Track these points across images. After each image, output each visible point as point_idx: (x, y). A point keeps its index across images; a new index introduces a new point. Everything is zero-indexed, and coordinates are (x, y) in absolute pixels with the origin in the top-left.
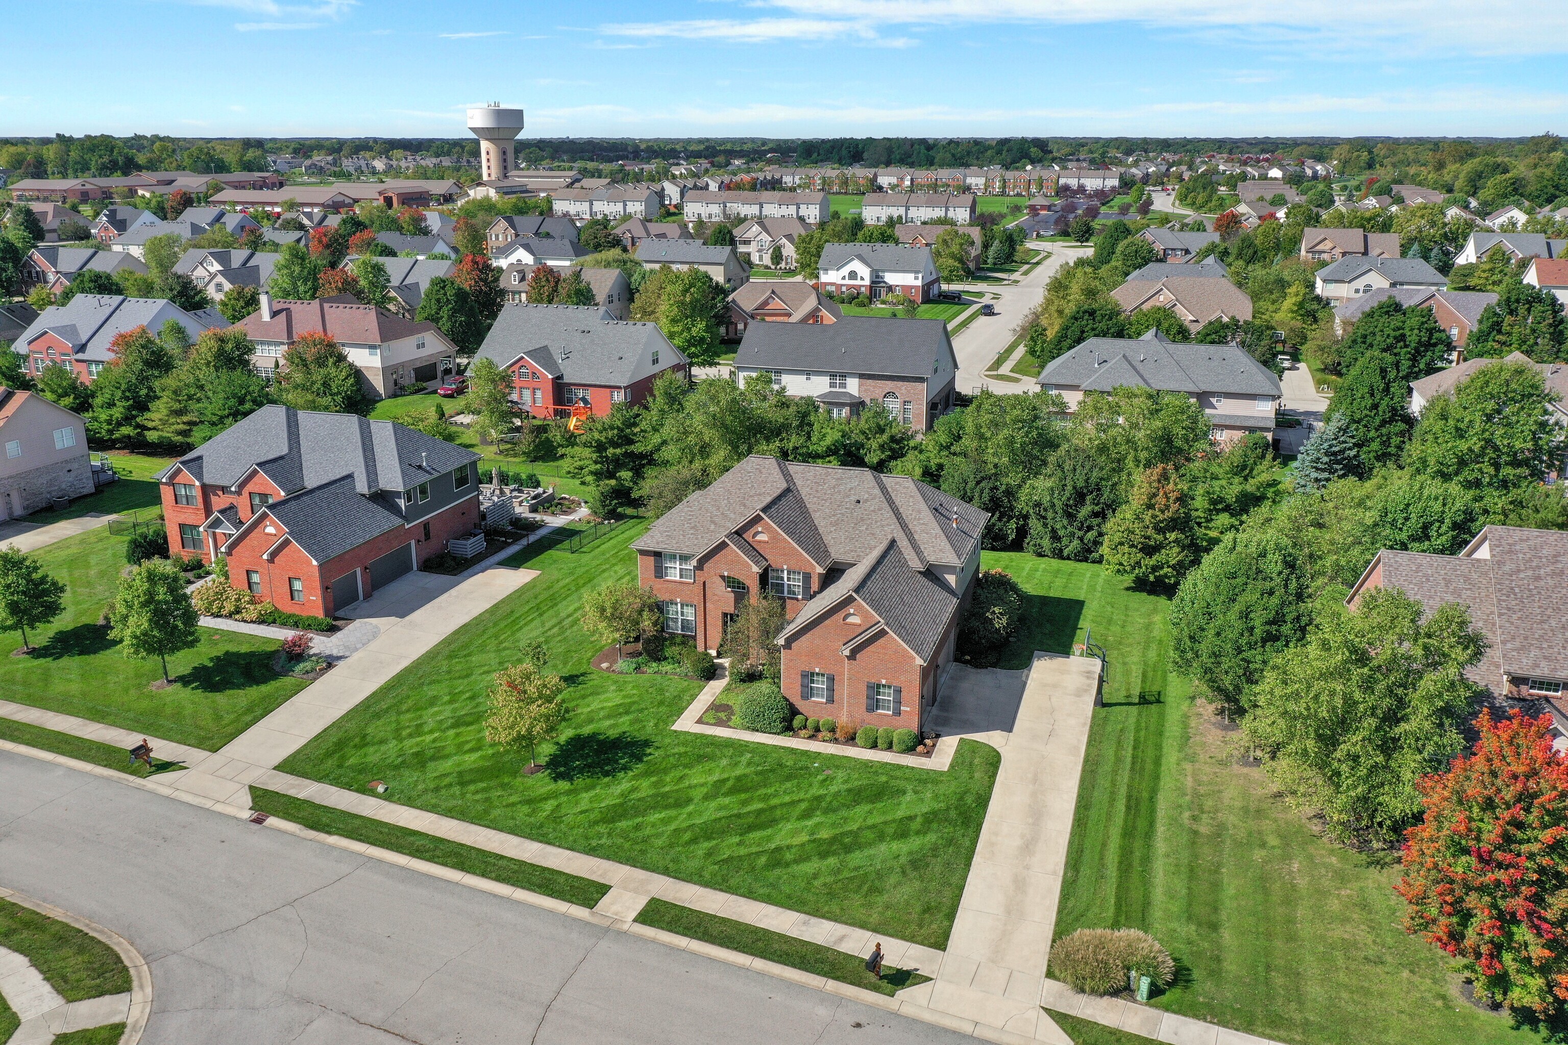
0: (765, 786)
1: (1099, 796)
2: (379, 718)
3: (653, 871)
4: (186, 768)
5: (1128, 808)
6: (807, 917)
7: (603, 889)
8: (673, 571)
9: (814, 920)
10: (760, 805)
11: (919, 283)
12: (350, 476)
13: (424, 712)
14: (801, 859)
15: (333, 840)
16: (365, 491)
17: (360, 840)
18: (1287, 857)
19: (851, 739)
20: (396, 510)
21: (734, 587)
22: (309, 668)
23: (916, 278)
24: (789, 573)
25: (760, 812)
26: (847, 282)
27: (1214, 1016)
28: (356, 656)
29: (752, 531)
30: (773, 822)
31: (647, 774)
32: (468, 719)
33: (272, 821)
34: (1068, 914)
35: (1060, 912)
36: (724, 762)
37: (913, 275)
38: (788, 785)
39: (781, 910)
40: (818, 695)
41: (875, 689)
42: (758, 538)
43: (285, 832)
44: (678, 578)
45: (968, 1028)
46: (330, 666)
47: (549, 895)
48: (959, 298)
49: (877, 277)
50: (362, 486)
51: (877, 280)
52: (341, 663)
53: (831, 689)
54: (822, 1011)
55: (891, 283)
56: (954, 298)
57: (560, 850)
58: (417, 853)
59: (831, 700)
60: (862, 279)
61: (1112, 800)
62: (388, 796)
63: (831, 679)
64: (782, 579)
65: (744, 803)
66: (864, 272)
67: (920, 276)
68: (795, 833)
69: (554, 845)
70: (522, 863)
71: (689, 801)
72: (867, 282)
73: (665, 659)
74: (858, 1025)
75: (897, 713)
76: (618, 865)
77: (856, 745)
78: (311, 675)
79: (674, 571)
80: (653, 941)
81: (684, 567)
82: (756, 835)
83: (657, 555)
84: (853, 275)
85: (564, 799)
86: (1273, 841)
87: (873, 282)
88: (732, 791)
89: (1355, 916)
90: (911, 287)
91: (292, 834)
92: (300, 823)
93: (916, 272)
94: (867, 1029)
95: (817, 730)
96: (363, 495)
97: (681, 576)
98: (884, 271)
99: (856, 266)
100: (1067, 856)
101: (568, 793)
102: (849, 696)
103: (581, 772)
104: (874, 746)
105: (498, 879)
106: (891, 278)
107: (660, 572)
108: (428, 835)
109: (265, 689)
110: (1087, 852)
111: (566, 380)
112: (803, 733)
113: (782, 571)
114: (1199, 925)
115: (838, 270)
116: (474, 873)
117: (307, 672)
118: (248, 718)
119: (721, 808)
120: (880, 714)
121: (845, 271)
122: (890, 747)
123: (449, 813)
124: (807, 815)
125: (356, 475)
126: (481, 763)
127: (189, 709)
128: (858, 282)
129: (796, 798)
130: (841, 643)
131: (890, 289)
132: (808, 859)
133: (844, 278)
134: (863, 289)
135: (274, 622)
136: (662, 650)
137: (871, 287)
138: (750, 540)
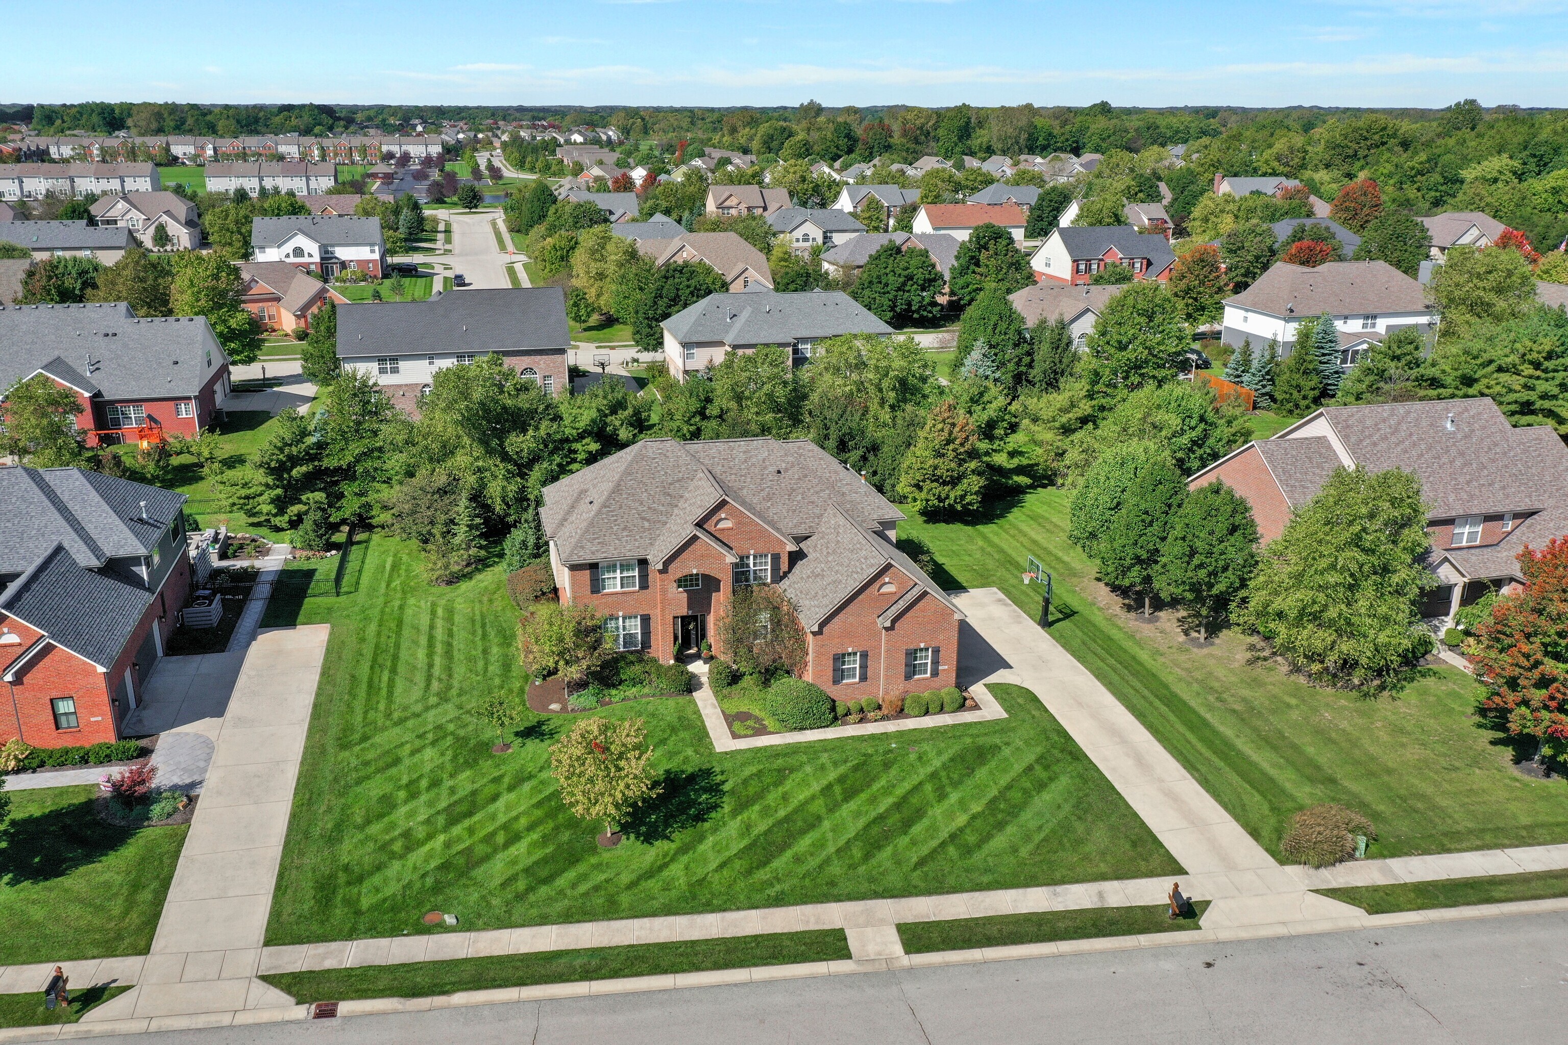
0: (873, 780)
1: (1140, 703)
2: (340, 840)
3: (863, 899)
4: (129, 988)
5: (1168, 706)
6: (1051, 888)
7: (839, 936)
8: (612, 581)
9: (1059, 889)
10: (890, 800)
11: (376, 256)
12: (59, 549)
13: (392, 817)
14: (986, 838)
15: (459, 998)
16: (95, 563)
17: (500, 986)
18: (1315, 710)
19: (901, 713)
20: (136, 582)
21: (686, 586)
22: (169, 808)
23: (373, 251)
24: (755, 557)
25: (898, 806)
26: (292, 260)
27: (1417, 849)
28: (212, 778)
29: (714, 519)
30: (919, 814)
31: (742, 806)
32: (463, 808)
33: (345, 1007)
34: (1234, 808)
35: (1226, 808)
36: (808, 769)
37: (368, 249)
38: (893, 772)
39: (1021, 891)
40: (849, 677)
41: (912, 654)
42: (720, 526)
43: (384, 1013)
44: (618, 589)
45: (1282, 931)
46: (192, 801)
47: (793, 963)
48: (416, 271)
49: (327, 252)
50: (84, 558)
51: (327, 258)
52: (201, 791)
53: (864, 667)
54: (1167, 965)
55: (343, 258)
56: (411, 270)
57: (742, 914)
58: (587, 975)
59: (864, 678)
60: (310, 255)
61: (1151, 704)
62: (466, 925)
63: (864, 656)
64: (748, 566)
65: (873, 800)
66: (312, 250)
67: (377, 248)
68: (950, 815)
69: (731, 910)
70: (723, 941)
71: (819, 819)
72: (317, 259)
73: (621, 682)
74: (1209, 965)
75: (935, 673)
76: (819, 906)
77: (908, 716)
78: (178, 817)
79: (613, 583)
80: (948, 965)
81: (625, 574)
82: (917, 829)
83: (594, 567)
84: (298, 252)
85: (685, 859)
86: (1293, 701)
87: (322, 259)
88: (849, 795)
89: (1405, 740)
90: (369, 261)
91: (396, 1012)
92: (392, 995)
93: (372, 245)
94: (1218, 964)
95: (862, 710)
96: (90, 570)
97: (622, 587)
98: (333, 246)
99: (301, 241)
100: (1178, 761)
101: (684, 849)
102: (887, 669)
103: (667, 825)
104: (927, 713)
105: (717, 966)
106: (343, 253)
107: (596, 586)
108: (578, 951)
109: (130, 851)
110: (1184, 751)
111: (108, 396)
112: (850, 718)
113: (748, 557)
114: (1323, 784)
115: (279, 247)
116: (684, 971)
117: (169, 815)
118: (146, 896)
119: (857, 814)
120: (919, 680)
121: (289, 247)
122: (941, 710)
123: (568, 918)
124: (942, 796)
125: (66, 545)
126: (539, 854)
127: (37, 914)
128: (306, 259)
129: (916, 782)
130: (875, 616)
131: (344, 265)
132: (988, 837)
133: (288, 256)
134: (313, 267)
135: (42, 765)
136: (618, 673)
137: (322, 264)
138: (712, 529)
